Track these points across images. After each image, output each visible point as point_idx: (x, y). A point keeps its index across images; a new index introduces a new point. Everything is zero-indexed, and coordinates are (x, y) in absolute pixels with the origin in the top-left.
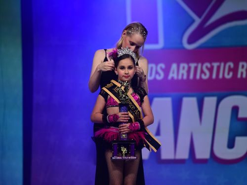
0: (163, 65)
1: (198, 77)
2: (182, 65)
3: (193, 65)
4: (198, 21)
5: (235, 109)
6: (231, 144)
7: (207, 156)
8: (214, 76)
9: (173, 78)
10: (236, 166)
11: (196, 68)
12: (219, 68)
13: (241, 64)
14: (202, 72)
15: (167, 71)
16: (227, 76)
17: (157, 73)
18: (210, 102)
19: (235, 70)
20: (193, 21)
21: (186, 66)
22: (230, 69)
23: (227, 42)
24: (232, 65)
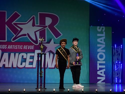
0: (6, 45)
1: (14, 48)
2: (11, 46)
3: (13, 46)
4: (15, 36)
5: (23, 56)
6: (21, 64)
7: (16, 67)
8: (18, 48)
9: (9, 48)
10: (22, 69)
11: (14, 46)
12: (19, 46)
13: (24, 46)
14: (16, 47)
15: (7, 47)
16: (21, 49)
17: (5, 47)
18: (17, 54)
19: (23, 47)
20: (14, 36)
21: (12, 46)
22: (22, 47)
23: (21, 41)
24: (22, 46)
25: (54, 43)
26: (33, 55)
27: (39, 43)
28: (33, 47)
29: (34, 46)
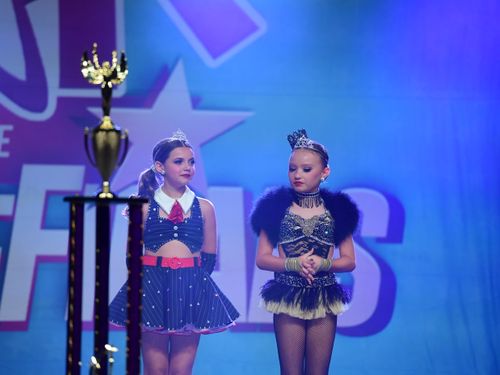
25: (196, 102)
26: (8, 211)
27: (61, 101)
28: (6, 134)
29: (10, 128)
